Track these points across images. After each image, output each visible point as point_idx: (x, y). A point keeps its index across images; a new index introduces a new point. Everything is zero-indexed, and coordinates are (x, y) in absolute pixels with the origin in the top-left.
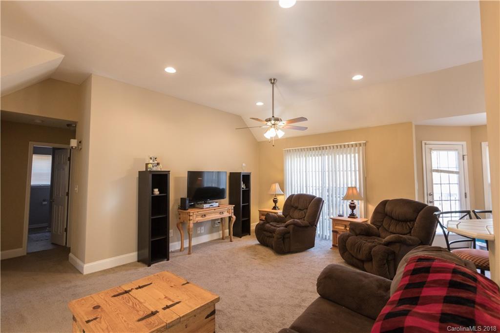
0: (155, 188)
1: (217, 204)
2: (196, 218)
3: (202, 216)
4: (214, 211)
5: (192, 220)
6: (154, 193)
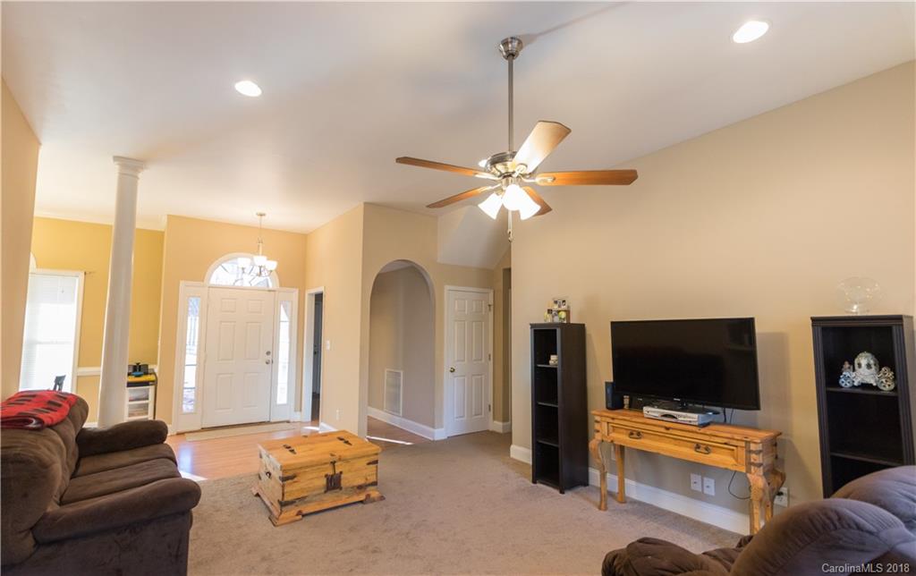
0: (553, 354)
2: (614, 431)
3: (632, 434)
4: (663, 430)
5: (598, 431)
6: (551, 362)
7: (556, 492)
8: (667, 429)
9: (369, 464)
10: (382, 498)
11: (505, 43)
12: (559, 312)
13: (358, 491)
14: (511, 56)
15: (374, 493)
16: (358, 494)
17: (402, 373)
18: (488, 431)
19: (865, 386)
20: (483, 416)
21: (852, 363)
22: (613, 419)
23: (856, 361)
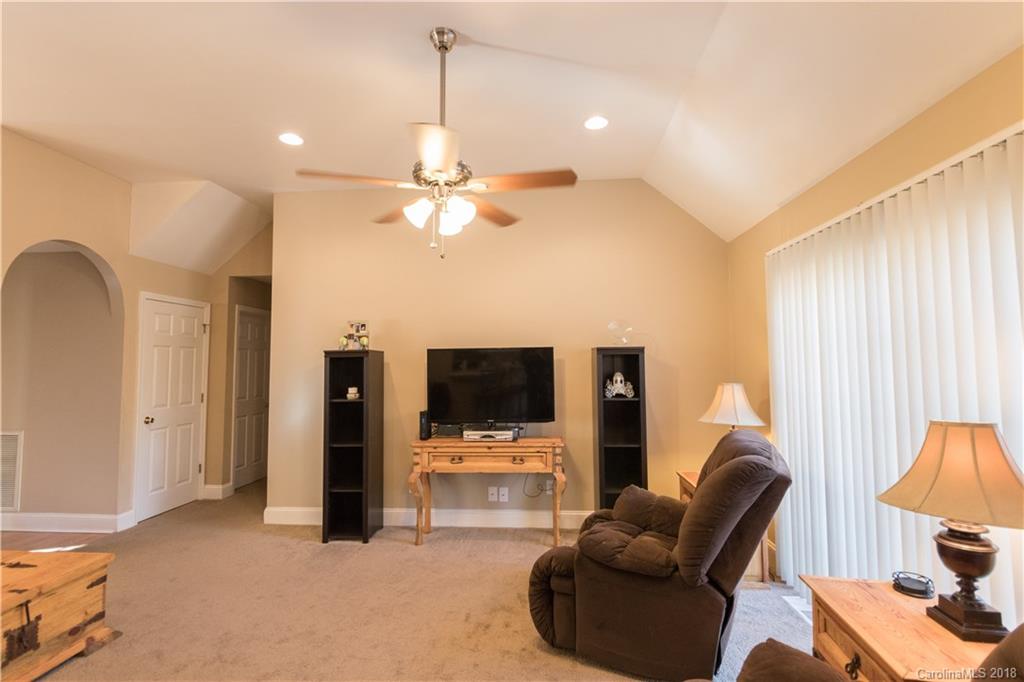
0: (352, 386)
1: (509, 435)
2: (434, 460)
3: (453, 459)
4: (486, 450)
5: (417, 464)
6: (348, 396)
7: (359, 544)
8: (490, 448)
9: (92, 586)
10: (116, 634)
11: (441, 32)
12: (360, 337)
13: (70, 638)
14: (443, 48)
15: (99, 632)
16: (70, 645)
17: (21, 436)
18: (196, 501)
19: (618, 395)
20: (190, 481)
21: (611, 380)
22: (435, 448)
23: (614, 379)
